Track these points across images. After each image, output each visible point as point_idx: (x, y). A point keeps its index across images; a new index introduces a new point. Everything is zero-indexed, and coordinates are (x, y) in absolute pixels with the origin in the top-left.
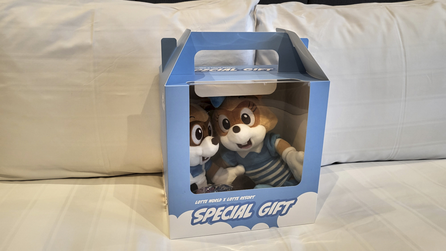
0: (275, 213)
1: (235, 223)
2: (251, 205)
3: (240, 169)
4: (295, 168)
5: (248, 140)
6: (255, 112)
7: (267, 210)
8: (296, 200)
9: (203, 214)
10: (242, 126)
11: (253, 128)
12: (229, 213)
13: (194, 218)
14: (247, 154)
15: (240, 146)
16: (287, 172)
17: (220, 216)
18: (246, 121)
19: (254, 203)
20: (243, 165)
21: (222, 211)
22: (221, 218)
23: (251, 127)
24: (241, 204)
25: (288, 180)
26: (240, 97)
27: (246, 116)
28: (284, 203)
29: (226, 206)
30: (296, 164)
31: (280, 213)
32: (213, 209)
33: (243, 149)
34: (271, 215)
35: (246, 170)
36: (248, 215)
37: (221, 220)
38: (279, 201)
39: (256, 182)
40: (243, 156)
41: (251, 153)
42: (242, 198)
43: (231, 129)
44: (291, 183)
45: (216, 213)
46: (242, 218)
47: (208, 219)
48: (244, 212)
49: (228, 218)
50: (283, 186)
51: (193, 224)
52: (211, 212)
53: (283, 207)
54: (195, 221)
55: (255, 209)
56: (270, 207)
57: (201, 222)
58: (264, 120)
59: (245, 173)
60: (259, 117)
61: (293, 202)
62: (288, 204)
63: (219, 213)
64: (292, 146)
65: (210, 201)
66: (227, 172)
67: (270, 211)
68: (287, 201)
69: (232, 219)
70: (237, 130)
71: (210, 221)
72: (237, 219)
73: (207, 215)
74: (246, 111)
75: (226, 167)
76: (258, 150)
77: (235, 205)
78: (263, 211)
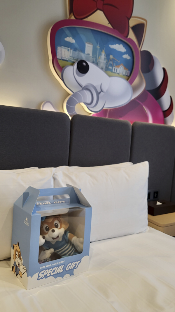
0: (73, 268)
1: (56, 276)
2: (63, 266)
3: (52, 250)
4: (78, 246)
5: (57, 235)
6: (60, 221)
7: (69, 267)
8: (81, 260)
9: (43, 274)
10: (55, 229)
11: (60, 230)
12: (54, 271)
13: (39, 276)
14: (55, 242)
15: (53, 238)
16: (73, 249)
17: (50, 273)
18: (57, 226)
19: (64, 264)
20: (53, 248)
21: (51, 271)
22: (50, 275)
23: (59, 229)
24: (59, 266)
25: (74, 252)
26: (53, 216)
27: (56, 224)
28: (76, 263)
29: (53, 268)
30: (79, 244)
31: (75, 268)
32: (47, 270)
33: (55, 240)
34: (71, 269)
35: (55, 250)
36: (62, 271)
37: (50, 276)
38: (74, 262)
39: (61, 255)
40: (53, 243)
41: (57, 242)
42: (60, 263)
43: (51, 230)
44: (77, 253)
45: (48, 272)
46: (59, 273)
47: (45, 276)
48: (60, 270)
49: (53, 274)
50: (73, 255)
51: (38, 280)
52: (46, 272)
53: (76, 264)
54: (39, 278)
55: (65, 267)
56: (71, 265)
57: (42, 278)
58: (63, 226)
59: (54, 252)
60: (62, 224)
61: (80, 261)
62: (77, 263)
63: (50, 272)
64: (75, 236)
65: (46, 266)
66: (45, 253)
67: (71, 268)
68: (77, 261)
69: (55, 274)
70: (53, 231)
71: (46, 277)
72: (57, 274)
73: (45, 274)
74: (56, 222)
75: (44, 250)
76: (61, 240)
77: (56, 267)
78: (68, 268)
